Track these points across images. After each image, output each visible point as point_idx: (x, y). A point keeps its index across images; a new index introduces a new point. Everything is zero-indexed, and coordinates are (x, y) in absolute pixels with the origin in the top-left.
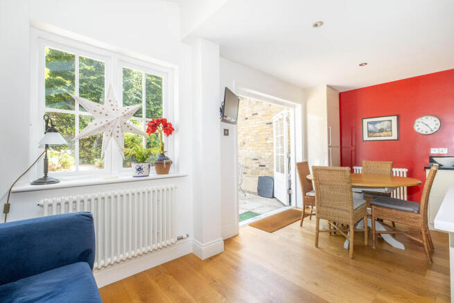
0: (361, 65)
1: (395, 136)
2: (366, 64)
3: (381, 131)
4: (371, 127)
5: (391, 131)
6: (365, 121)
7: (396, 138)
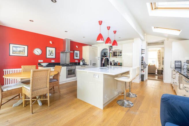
0: (30, 21)
1: (26, 55)
2: (33, 21)
3: (20, 51)
4: (14, 49)
5: (24, 52)
6: (11, 45)
7: (27, 55)
